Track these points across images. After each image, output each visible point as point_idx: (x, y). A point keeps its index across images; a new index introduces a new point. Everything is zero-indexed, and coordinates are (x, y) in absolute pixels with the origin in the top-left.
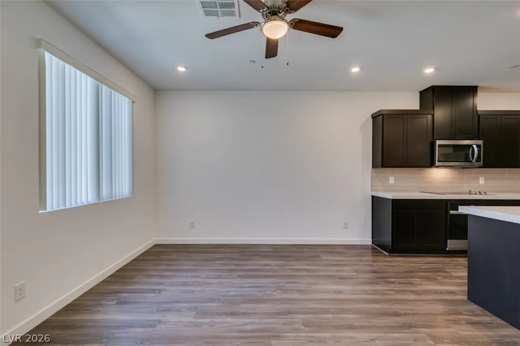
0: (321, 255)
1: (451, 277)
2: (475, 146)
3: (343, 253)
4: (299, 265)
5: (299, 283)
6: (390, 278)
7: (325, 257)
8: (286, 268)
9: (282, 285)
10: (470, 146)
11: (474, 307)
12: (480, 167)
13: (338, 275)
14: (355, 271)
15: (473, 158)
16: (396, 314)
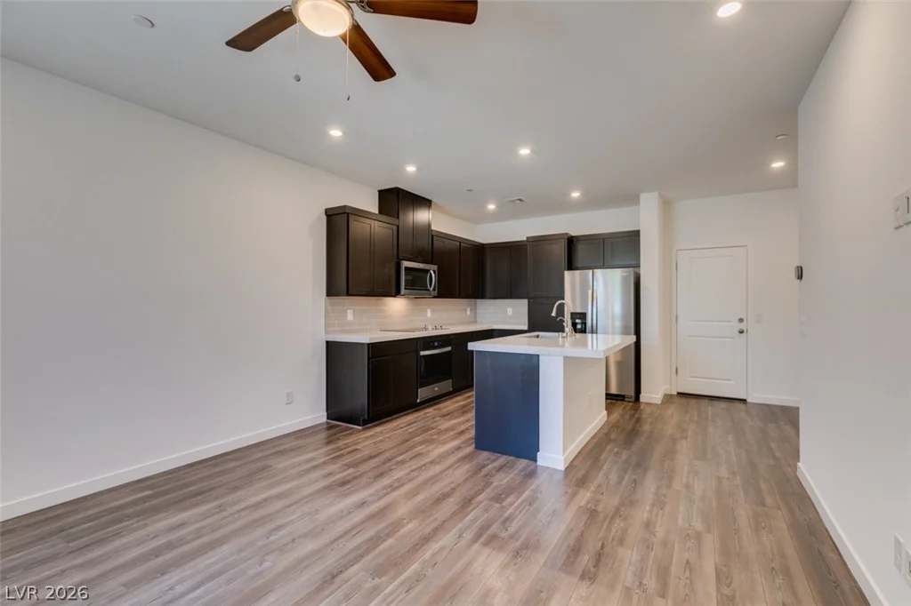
0: (269, 462)
1: (440, 432)
2: (432, 272)
3: (300, 447)
4: (253, 495)
5: (287, 524)
6: (395, 457)
7: (281, 463)
8: (230, 510)
9: (260, 543)
10: (428, 271)
11: (485, 454)
12: (434, 297)
13: (334, 482)
14: (349, 466)
15: (431, 286)
16: (445, 496)
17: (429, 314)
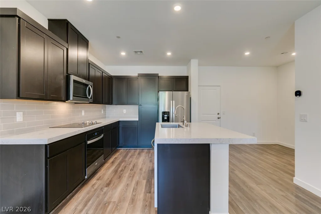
2: (90, 86)
15: (89, 95)
17: (83, 113)
